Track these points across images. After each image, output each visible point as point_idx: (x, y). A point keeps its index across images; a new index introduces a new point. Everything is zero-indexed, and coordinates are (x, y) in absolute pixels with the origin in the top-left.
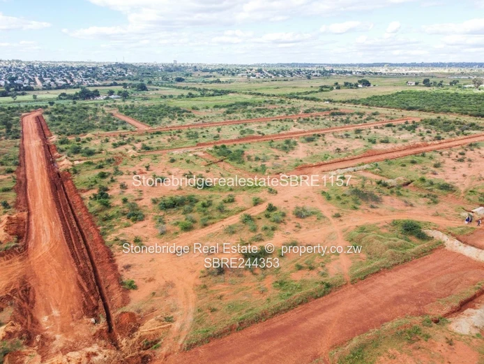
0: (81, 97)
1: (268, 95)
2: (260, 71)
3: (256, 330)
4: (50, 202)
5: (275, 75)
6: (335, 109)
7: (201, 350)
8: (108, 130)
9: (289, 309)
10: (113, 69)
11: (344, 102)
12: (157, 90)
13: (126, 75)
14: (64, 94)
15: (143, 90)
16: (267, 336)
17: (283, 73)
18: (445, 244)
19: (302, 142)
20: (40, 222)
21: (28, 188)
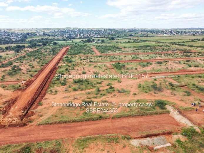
0: (88, 42)
1: (163, 43)
2: (171, 32)
3: (63, 125)
4: (44, 76)
5: (177, 34)
6: (189, 50)
7: (41, 126)
8: (85, 54)
9: (80, 121)
10: (107, 31)
11: (198, 47)
12: (118, 39)
13: (111, 33)
14: (82, 40)
15: (112, 40)
16: (64, 127)
17: (182, 33)
18: (170, 112)
19: (155, 64)
20: (36, 82)
21: (43, 71)
